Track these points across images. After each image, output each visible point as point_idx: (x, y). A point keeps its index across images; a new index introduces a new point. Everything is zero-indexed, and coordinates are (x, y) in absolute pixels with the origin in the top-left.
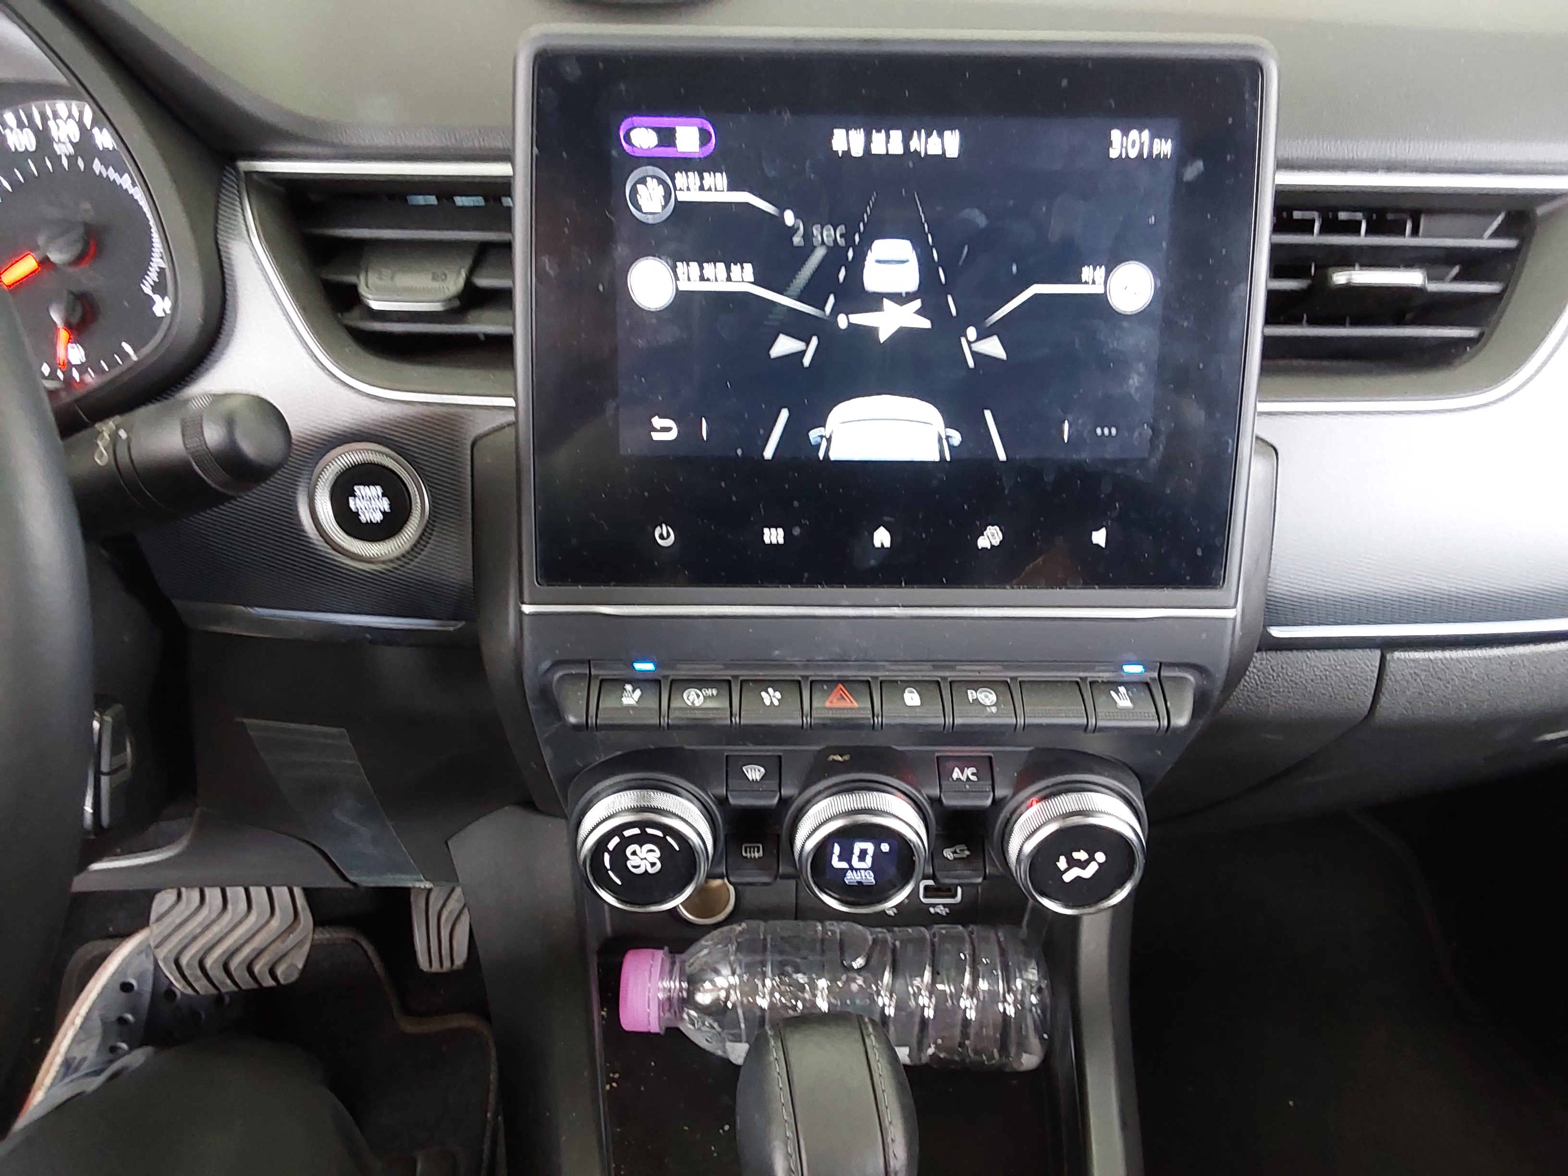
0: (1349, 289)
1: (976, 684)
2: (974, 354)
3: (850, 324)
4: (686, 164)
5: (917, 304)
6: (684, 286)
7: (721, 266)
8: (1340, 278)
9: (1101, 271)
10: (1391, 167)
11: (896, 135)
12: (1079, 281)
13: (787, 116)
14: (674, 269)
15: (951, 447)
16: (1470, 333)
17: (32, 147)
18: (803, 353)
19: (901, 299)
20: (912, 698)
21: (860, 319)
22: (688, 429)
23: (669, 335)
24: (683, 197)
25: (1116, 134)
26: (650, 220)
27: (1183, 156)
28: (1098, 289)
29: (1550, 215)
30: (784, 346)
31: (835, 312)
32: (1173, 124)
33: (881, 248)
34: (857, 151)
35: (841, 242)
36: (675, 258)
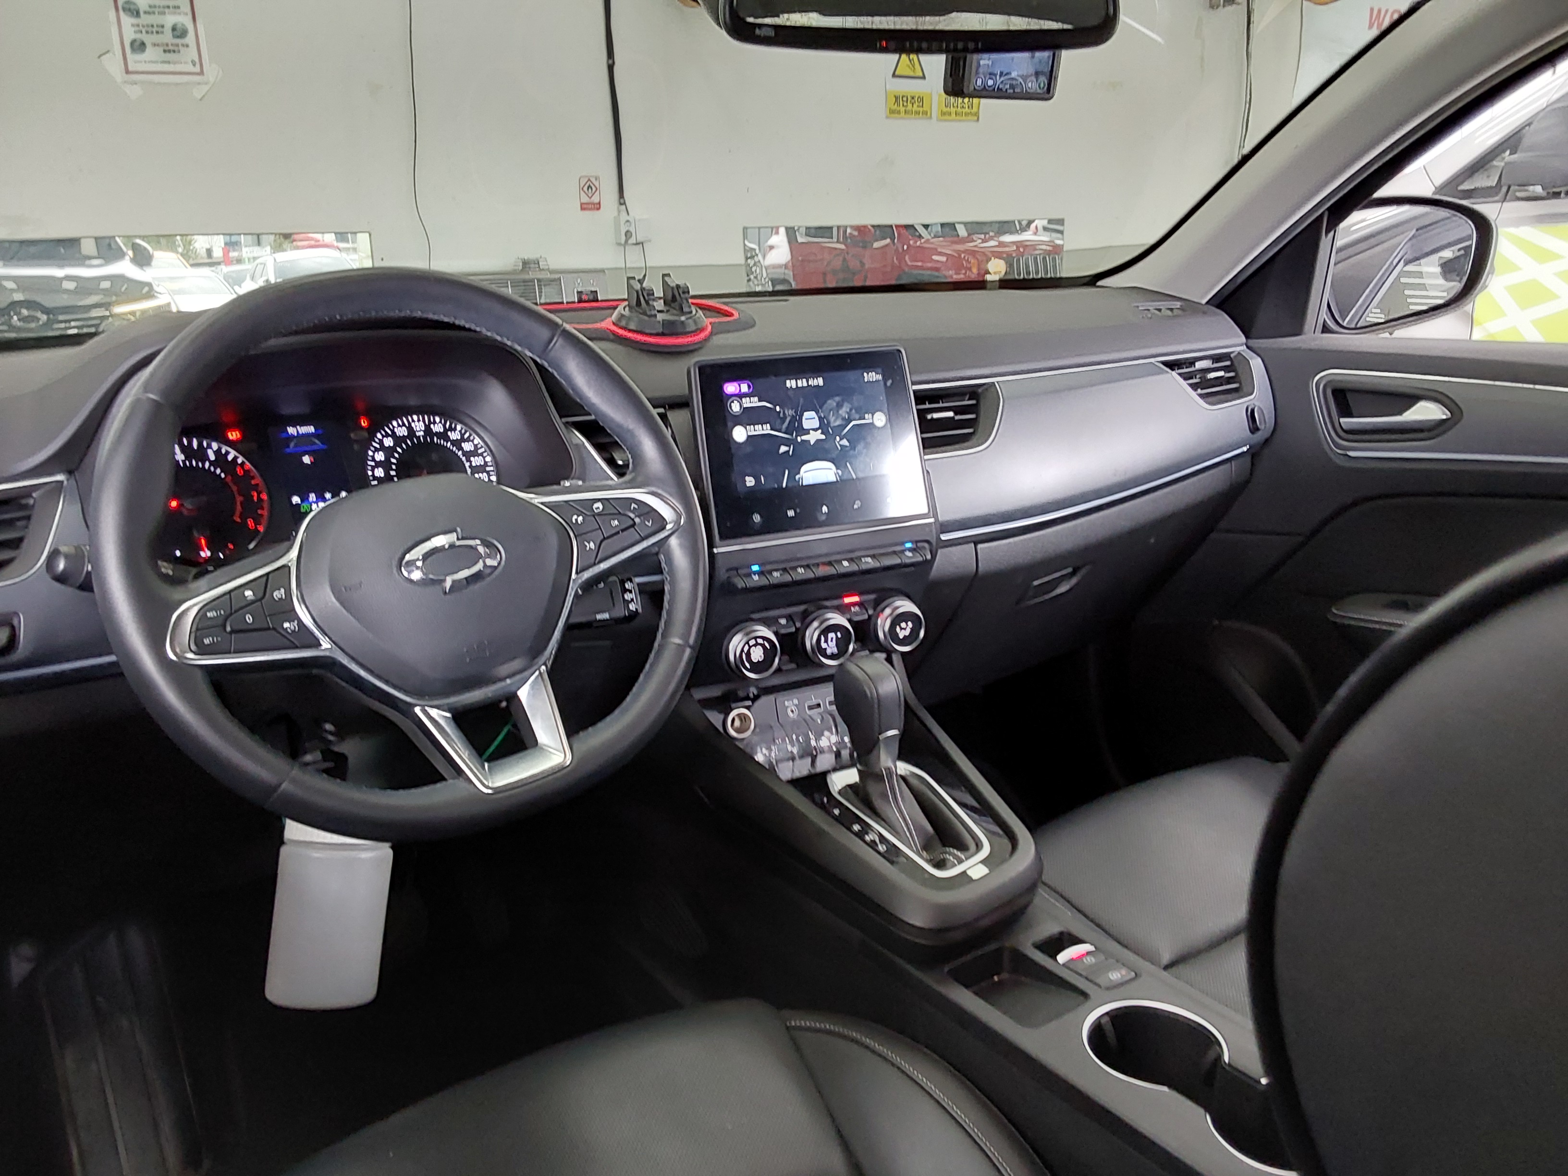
0: (932, 419)
1: (864, 556)
2: (840, 445)
3: (802, 440)
4: (745, 395)
5: (820, 431)
6: (750, 434)
7: (760, 426)
8: (929, 417)
9: (870, 415)
10: (934, 382)
11: (804, 380)
12: (864, 419)
13: (774, 378)
14: (746, 428)
15: (839, 476)
16: (970, 430)
17: (406, 434)
18: (788, 451)
19: (815, 430)
20: (845, 563)
21: (804, 438)
22: (757, 480)
23: (749, 449)
24: (745, 406)
25: (865, 374)
26: (737, 414)
27: (885, 379)
28: (870, 421)
29: (983, 392)
30: (783, 449)
31: (796, 437)
32: (880, 370)
33: (807, 415)
34: (794, 386)
35: (794, 414)
36: (744, 425)
